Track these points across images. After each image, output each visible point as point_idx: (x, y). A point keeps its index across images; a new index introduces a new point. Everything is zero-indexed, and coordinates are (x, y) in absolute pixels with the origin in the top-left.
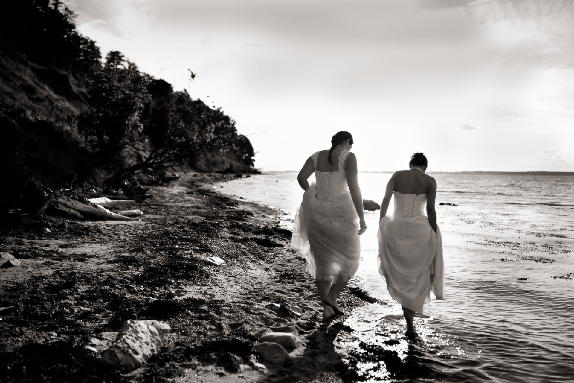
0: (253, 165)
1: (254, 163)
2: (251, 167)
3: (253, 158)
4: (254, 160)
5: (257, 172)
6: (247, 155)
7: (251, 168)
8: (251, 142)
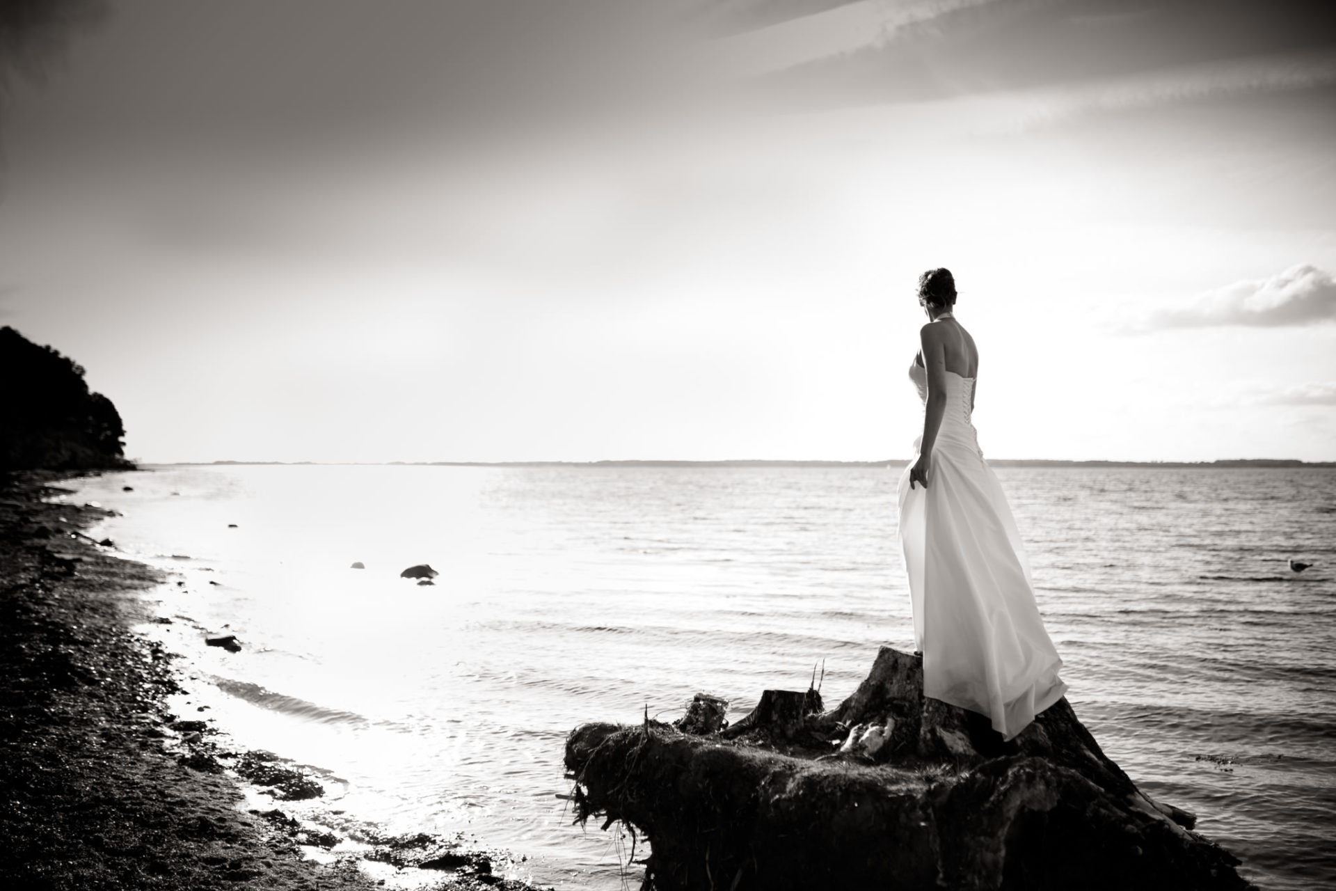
0: (122, 453)
1: (124, 449)
2: (118, 456)
3: (121, 439)
4: (124, 444)
5: (130, 467)
6: (109, 433)
7: (118, 460)
8: (118, 407)
